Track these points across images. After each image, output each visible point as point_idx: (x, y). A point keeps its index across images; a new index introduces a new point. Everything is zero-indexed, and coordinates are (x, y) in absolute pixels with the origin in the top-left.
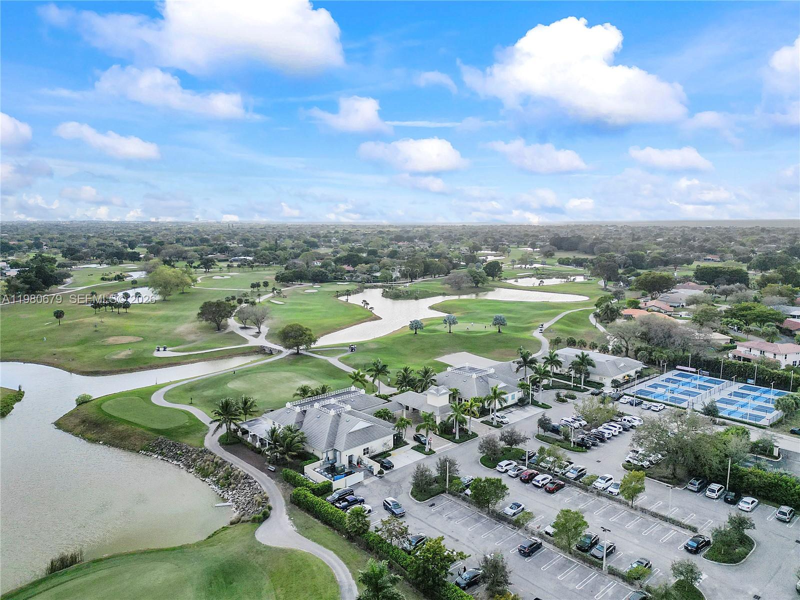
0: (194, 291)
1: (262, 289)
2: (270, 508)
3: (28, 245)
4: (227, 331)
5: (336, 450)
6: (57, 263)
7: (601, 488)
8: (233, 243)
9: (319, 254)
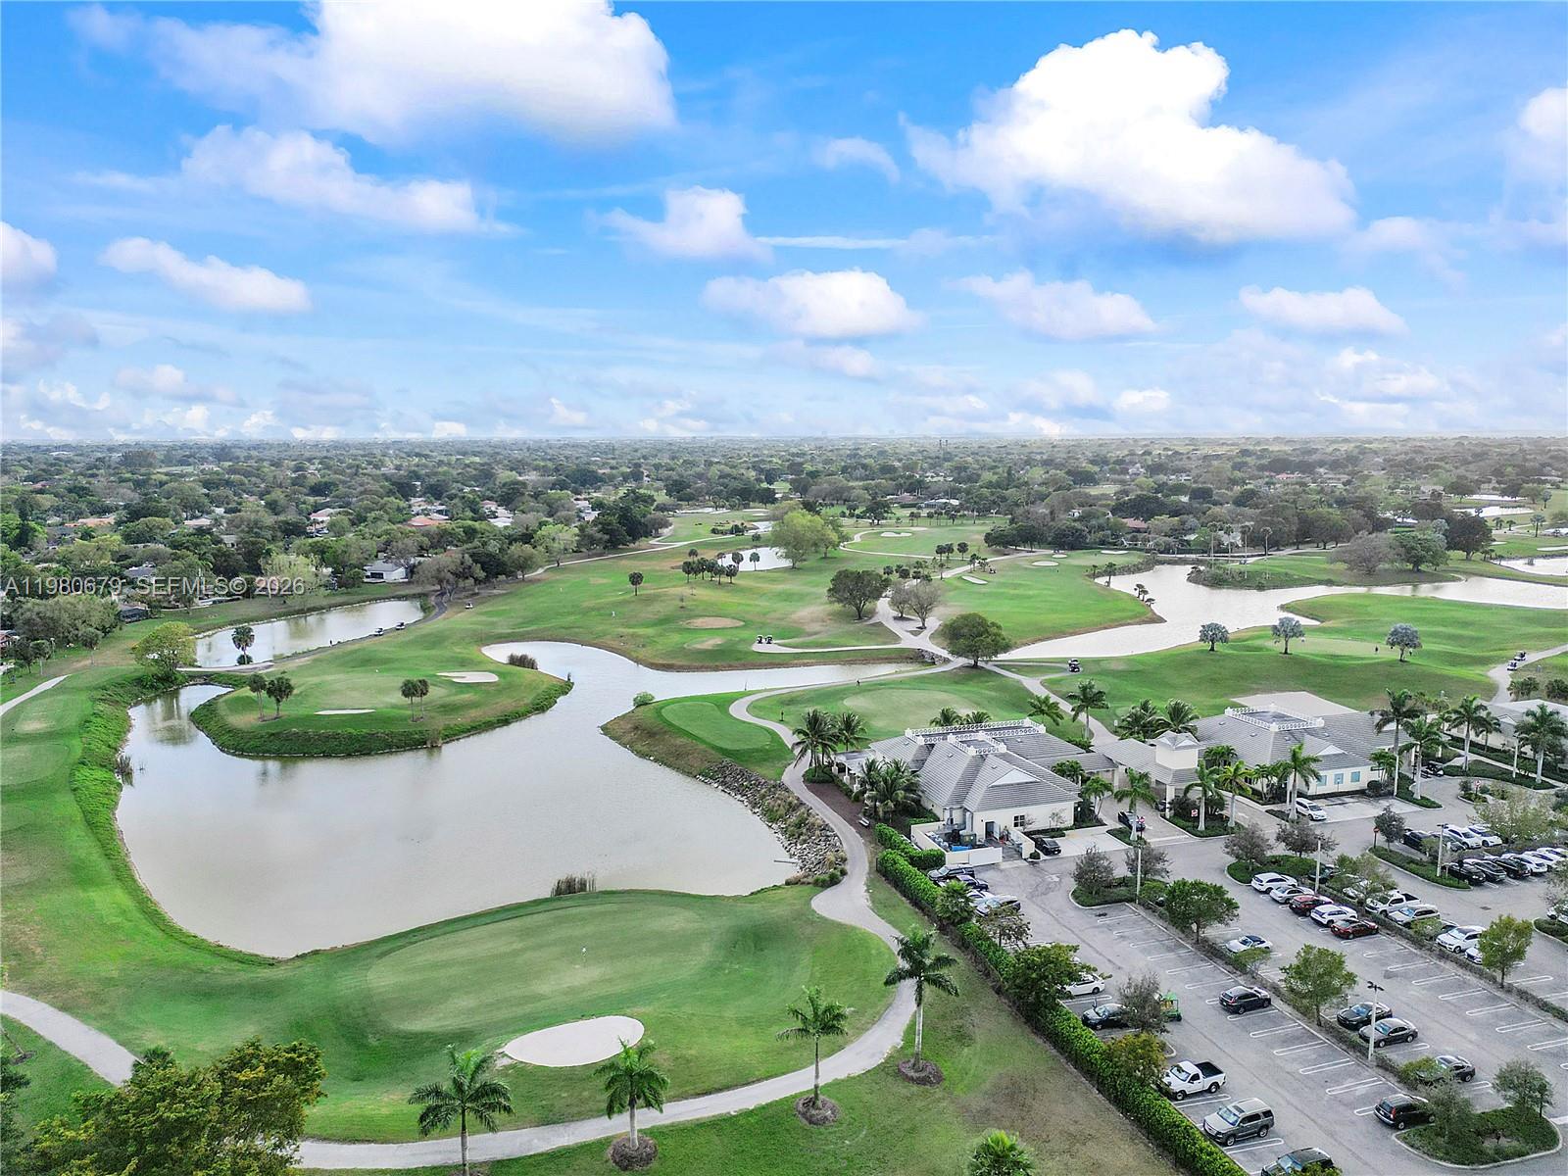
0: (844, 555)
1: (956, 556)
2: (843, 873)
3: (623, 474)
4: (871, 622)
5: (966, 810)
6: (656, 503)
7: (1453, 948)
8: (938, 475)
9: (1088, 496)
